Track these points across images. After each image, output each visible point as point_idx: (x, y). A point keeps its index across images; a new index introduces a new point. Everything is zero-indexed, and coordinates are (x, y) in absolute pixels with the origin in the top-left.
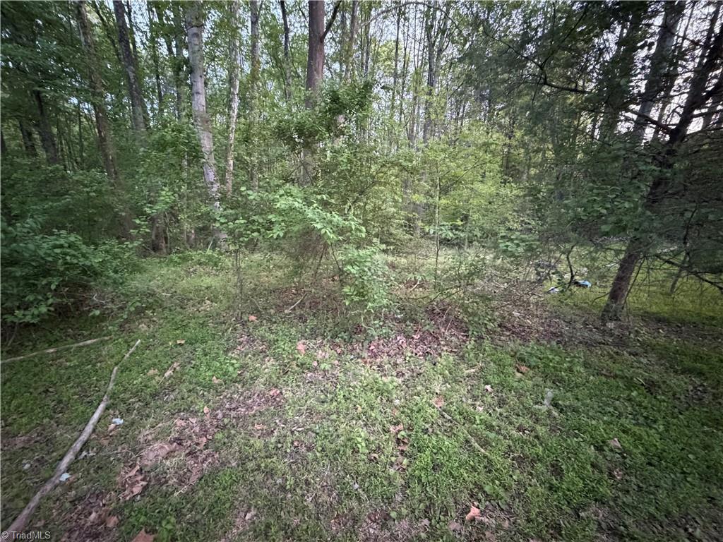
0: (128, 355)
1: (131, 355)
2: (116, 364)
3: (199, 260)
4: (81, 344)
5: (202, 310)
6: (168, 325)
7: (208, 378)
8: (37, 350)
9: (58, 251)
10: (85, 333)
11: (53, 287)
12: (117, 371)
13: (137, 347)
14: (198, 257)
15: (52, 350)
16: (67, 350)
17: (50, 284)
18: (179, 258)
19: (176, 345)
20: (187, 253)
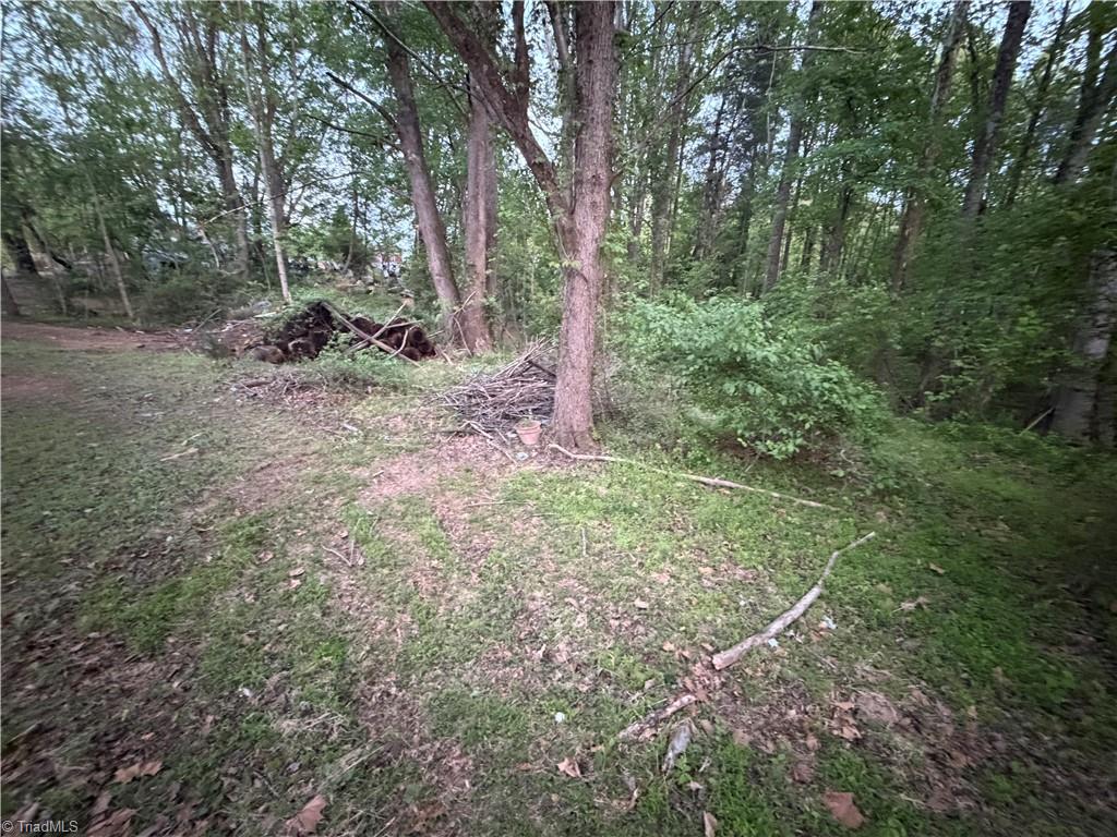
0: (854, 545)
1: (859, 546)
2: (838, 549)
3: (998, 445)
4: (804, 502)
5: (987, 535)
6: (921, 532)
7: (984, 661)
8: (764, 488)
9: (826, 385)
10: (812, 492)
11: (807, 426)
12: (837, 558)
13: (868, 540)
14: (998, 439)
15: (776, 495)
16: (791, 501)
17: (804, 422)
18: (961, 430)
19: (927, 569)
20: (980, 426)
